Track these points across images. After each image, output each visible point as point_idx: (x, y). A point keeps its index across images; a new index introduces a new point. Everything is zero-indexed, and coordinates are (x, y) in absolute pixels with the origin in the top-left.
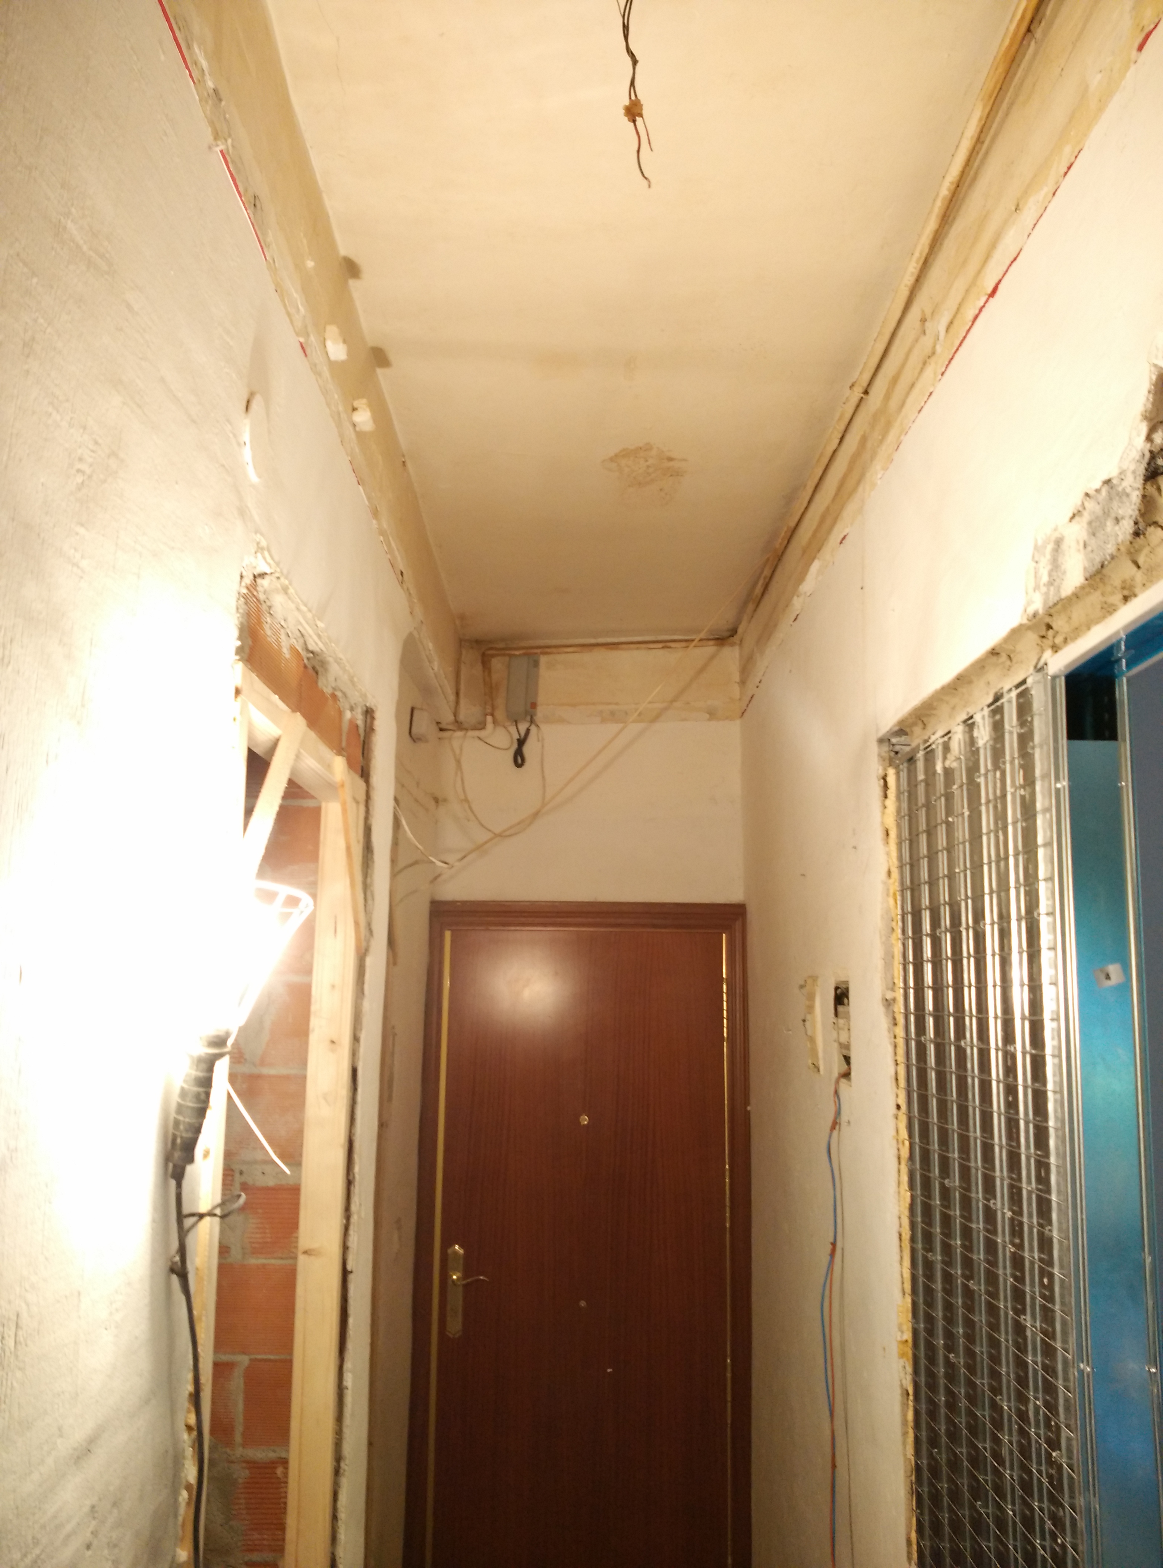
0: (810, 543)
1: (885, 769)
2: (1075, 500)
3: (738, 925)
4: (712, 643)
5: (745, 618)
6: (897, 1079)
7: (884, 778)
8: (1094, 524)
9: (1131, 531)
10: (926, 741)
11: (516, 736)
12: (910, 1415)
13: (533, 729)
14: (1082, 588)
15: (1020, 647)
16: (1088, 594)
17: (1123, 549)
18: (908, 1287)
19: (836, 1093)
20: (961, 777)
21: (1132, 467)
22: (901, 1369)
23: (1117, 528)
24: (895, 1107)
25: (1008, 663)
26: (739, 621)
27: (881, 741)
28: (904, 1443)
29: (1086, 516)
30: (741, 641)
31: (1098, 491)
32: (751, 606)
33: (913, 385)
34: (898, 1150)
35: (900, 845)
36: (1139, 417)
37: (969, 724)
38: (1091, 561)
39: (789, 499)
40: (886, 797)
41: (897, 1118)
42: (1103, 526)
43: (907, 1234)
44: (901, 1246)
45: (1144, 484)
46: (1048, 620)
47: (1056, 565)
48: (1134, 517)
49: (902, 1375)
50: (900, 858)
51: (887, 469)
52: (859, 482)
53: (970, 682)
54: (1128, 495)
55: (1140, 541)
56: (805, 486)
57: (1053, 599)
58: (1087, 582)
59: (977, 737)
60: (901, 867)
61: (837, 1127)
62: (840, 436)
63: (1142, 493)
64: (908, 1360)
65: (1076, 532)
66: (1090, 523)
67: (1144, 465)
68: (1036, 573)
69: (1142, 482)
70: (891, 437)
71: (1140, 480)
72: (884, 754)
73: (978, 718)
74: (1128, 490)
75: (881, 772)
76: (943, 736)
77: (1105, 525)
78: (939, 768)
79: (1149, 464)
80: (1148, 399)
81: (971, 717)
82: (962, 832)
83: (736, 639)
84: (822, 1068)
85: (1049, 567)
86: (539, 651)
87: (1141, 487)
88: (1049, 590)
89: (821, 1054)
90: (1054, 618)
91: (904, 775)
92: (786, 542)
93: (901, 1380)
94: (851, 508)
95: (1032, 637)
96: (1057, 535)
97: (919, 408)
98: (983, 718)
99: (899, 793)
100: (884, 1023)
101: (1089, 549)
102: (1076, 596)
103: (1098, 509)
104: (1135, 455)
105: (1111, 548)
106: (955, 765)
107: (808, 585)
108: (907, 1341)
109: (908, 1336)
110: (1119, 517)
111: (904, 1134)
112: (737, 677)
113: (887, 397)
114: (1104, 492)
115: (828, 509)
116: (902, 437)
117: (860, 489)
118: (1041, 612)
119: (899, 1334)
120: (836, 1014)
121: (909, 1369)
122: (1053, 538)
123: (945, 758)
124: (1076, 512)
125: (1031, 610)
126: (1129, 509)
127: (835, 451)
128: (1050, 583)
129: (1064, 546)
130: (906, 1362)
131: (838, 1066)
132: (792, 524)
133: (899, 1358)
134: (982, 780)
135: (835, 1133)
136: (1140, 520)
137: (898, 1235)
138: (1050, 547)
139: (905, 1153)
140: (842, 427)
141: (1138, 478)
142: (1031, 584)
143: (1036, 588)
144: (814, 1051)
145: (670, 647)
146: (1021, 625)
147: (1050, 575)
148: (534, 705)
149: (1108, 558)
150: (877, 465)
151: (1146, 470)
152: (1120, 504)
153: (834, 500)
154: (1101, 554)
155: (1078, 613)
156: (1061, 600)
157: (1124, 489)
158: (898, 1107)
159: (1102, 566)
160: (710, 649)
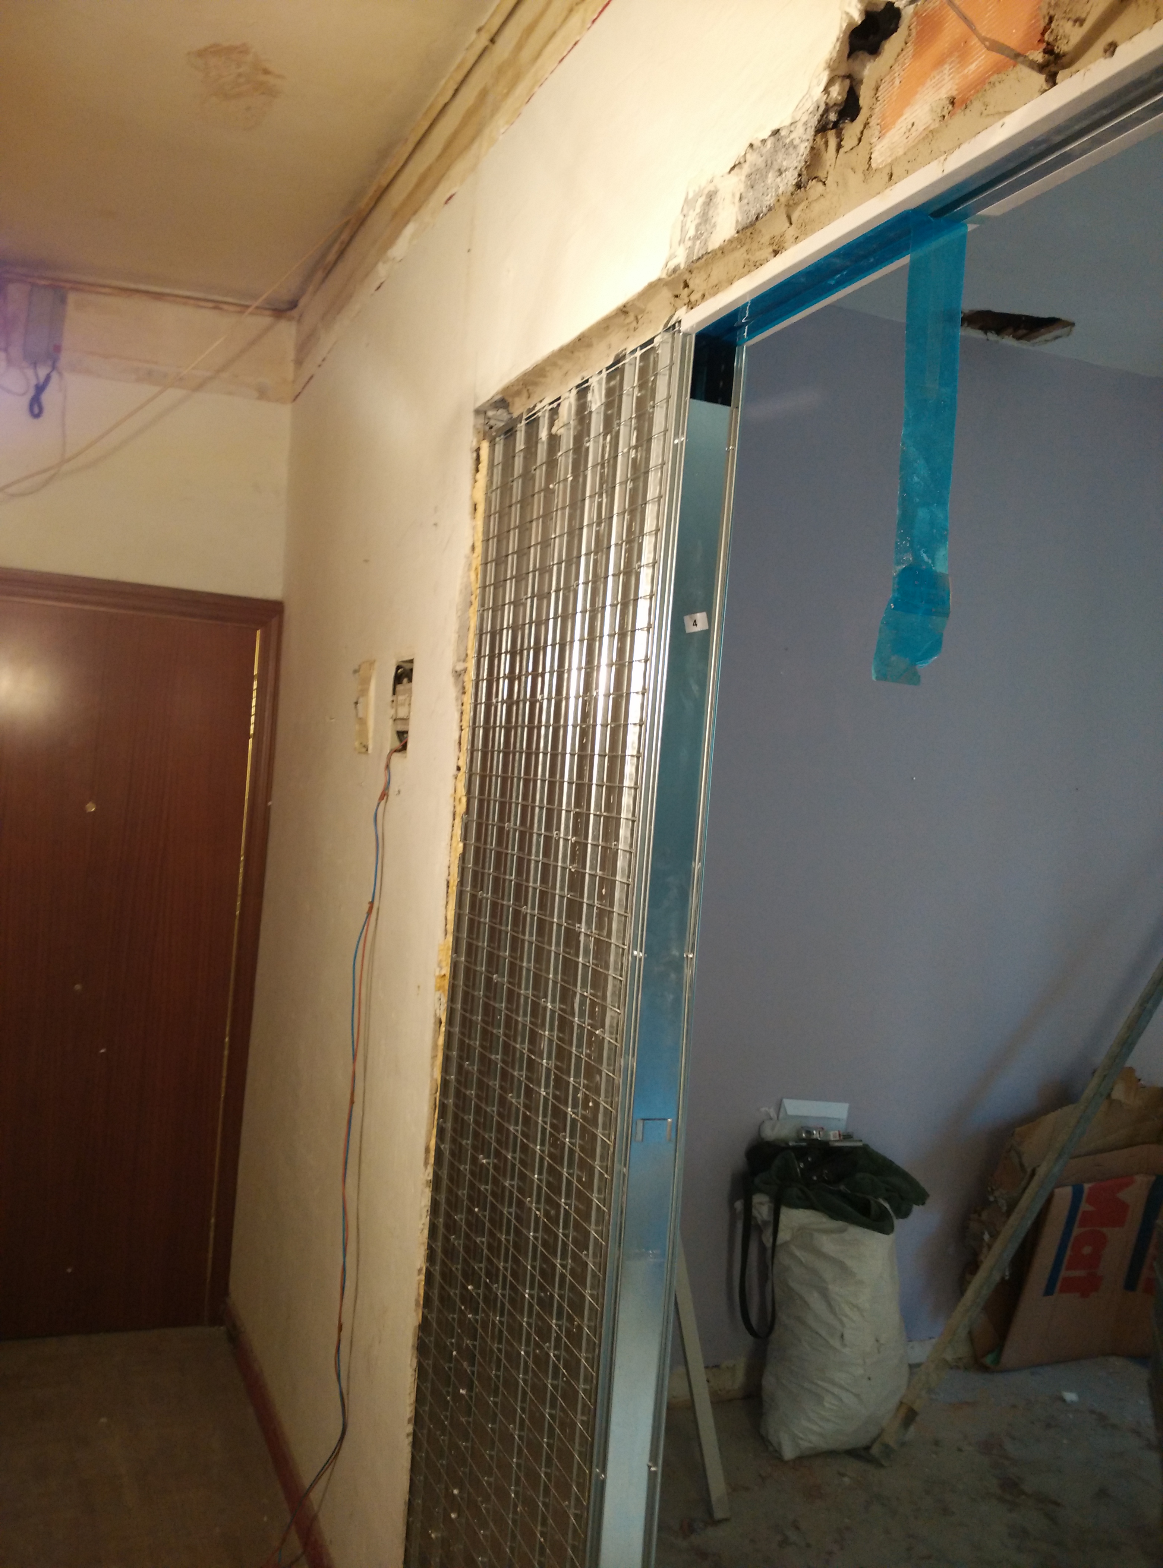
0: (404, 204)
1: (479, 442)
2: (738, 150)
3: (274, 622)
4: (268, 312)
5: (311, 289)
6: (460, 743)
7: (478, 450)
8: (753, 176)
9: (794, 182)
10: (530, 410)
11: (33, 382)
12: (441, 1040)
13: (55, 376)
14: (731, 241)
15: (651, 306)
16: (733, 250)
17: (783, 199)
18: (451, 927)
19: (388, 767)
20: (567, 442)
21: (805, 118)
22: (436, 1000)
23: (779, 179)
24: (455, 768)
25: (634, 324)
26: (302, 291)
27: (479, 412)
28: (433, 1065)
29: (746, 169)
30: (301, 316)
31: (764, 141)
32: (320, 274)
33: (553, 34)
34: (455, 807)
35: (488, 517)
36: (823, 65)
37: (583, 390)
38: (747, 213)
39: (384, 153)
40: (477, 470)
41: (456, 778)
42: (764, 177)
43: (455, 879)
44: (447, 892)
45: (815, 135)
46: (687, 276)
47: (705, 218)
48: (799, 168)
49: (437, 1006)
50: (486, 531)
51: (512, 124)
52: (473, 139)
53: (589, 345)
54: (795, 147)
55: (801, 193)
56: (407, 140)
57: (698, 252)
58: (736, 235)
59: (591, 402)
60: (486, 541)
61: (385, 798)
62: (455, 87)
63: (810, 145)
64: (443, 992)
65: (735, 184)
66: (749, 176)
67: (817, 117)
68: (682, 227)
69: (813, 133)
70: (521, 90)
71: (811, 132)
72: (479, 426)
73: (593, 382)
74: (796, 142)
75: (475, 445)
76: (550, 404)
77: (766, 176)
78: (543, 435)
79: (822, 116)
80: (835, 47)
81: (587, 381)
82: (562, 495)
83: (295, 313)
84: (370, 747)
85: (697, 221)
86: (68, 285)
87: (811, 139)
88: (694, 244)
89: (371, 734)
90: (693, 275)
91: (499, 448)
92: (373, 203)
93: (436, 1011)
94: (460, 167)
95: (666, 294)
96: (711, 187)
97: (560, 58)
98: (599, 382)
99: (491, 466)
100: (451, 691)
101: (745, 201)
102: (723, 250)
103: (760, 161)
104: (810, 105)
105: (769, 200)
106: (562, 431)
107: (400, 249)
108: (445, 975)
109: (446, 970)
110: (783, 169)
111: (462, 791)
112: (291, 355)
113: (519, 47)
114: (769, 144)
115: (430, 169)
116: (536, 89)
117: (476, 145)
118: (682, 266)
119: (438, 970)
120: (394, 693)
121: (444, 1000)
122: (706, 191)
123: (551, 424)
124: (737, 163)
125: (672, 265)
126: (794, 162)
127: (446, 105)
128: (696, 238)
129: (718, 199)
130: (442, 995)
131: (390, 741)
132: (384, 183)
133: (436, 991)
134: (591, 444)
135: (383, 802)
136: (805, 172)
137: (446, 883)
138: (701, 200)
139: (462, 808)
140: (459, 77)
141: (808, 130)
142: (677, 237)
143: (681, 241)
144: (363, 733)
145: (221, 309)
146: (660, 280)
147: (697, 229)
148: (58, 349)
149: (765, 210)
150: (500, 120)
151: (819, 121)
152: (785, 156)
153: (440, 157)
154: (758, 205)
155: (718, 271)
156: (707, 253)
157: (792, 141)
158: (459, 769)
159: (757, 218)
160: (266, 320)
